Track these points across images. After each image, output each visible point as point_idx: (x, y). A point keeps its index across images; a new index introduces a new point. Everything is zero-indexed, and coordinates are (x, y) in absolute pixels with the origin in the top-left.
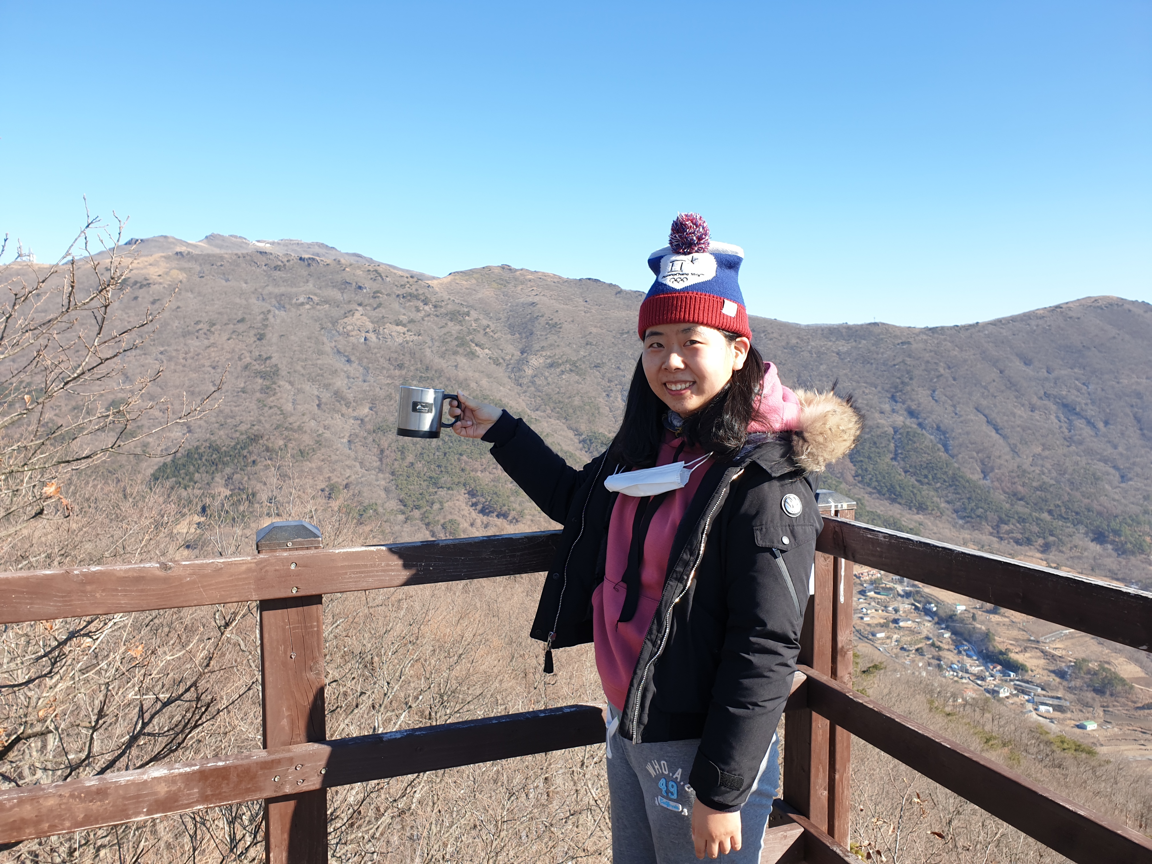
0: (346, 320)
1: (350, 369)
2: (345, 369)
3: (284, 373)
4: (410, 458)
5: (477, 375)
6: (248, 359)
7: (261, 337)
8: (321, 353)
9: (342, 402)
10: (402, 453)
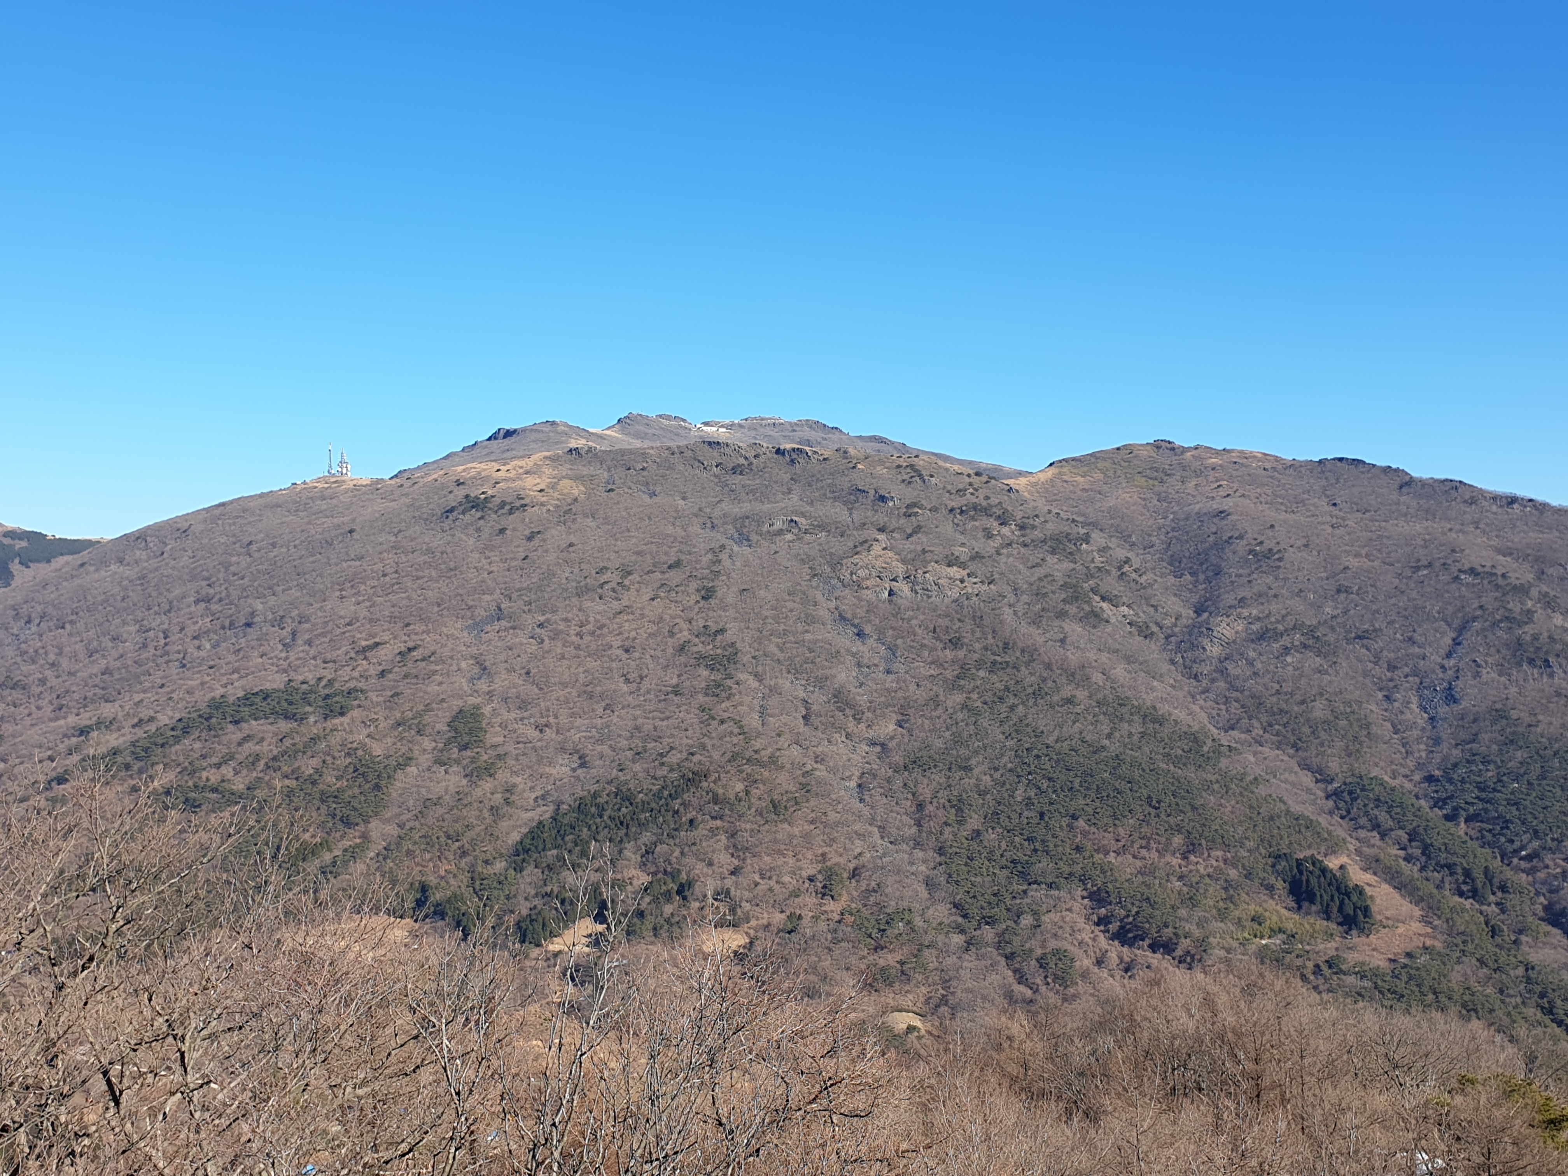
0: (856, 559)
1: (861, 648)
2: (854, 650)
3: (746, 659)
4: (974, 821)
5: (1104, 657)
6: (686, 633)
7: (707, 594)
8: (811, 620)
9: (848, 712)
10: (959, 810)
